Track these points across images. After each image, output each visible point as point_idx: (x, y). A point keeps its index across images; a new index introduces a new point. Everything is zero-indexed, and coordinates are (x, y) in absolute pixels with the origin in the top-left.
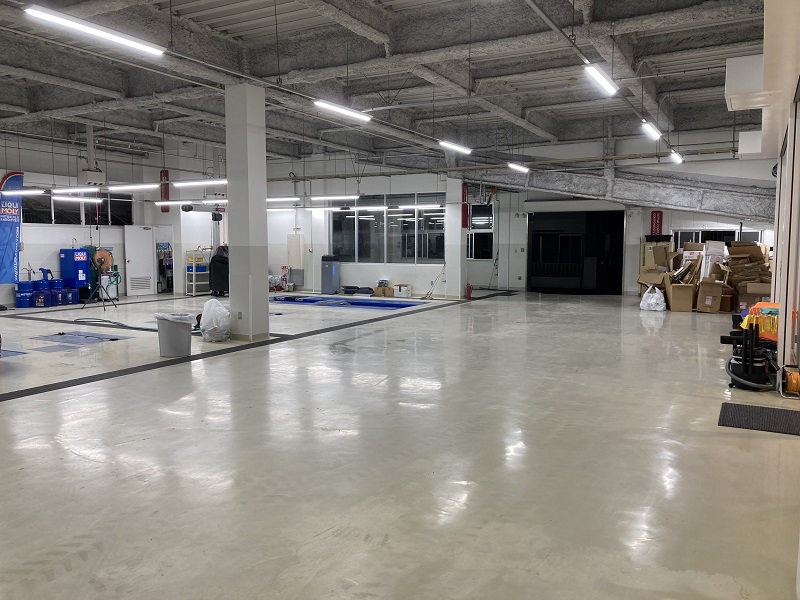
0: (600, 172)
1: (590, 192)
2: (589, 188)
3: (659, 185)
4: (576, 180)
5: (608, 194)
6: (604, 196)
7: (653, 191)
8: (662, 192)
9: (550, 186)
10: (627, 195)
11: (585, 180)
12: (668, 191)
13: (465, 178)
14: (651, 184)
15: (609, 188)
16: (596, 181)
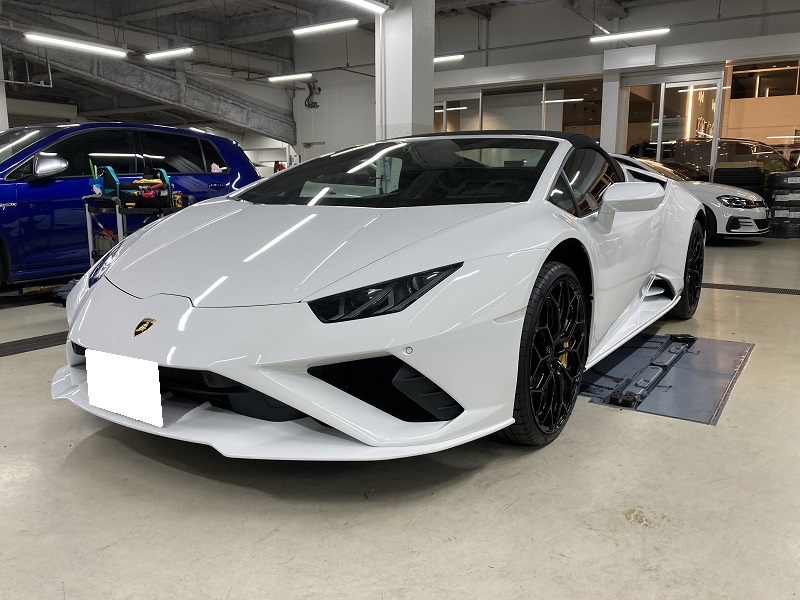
0: (172, 74)
2: (161, 90)
8: (223, 106)
10: (196, 104)
11: (157, 80)
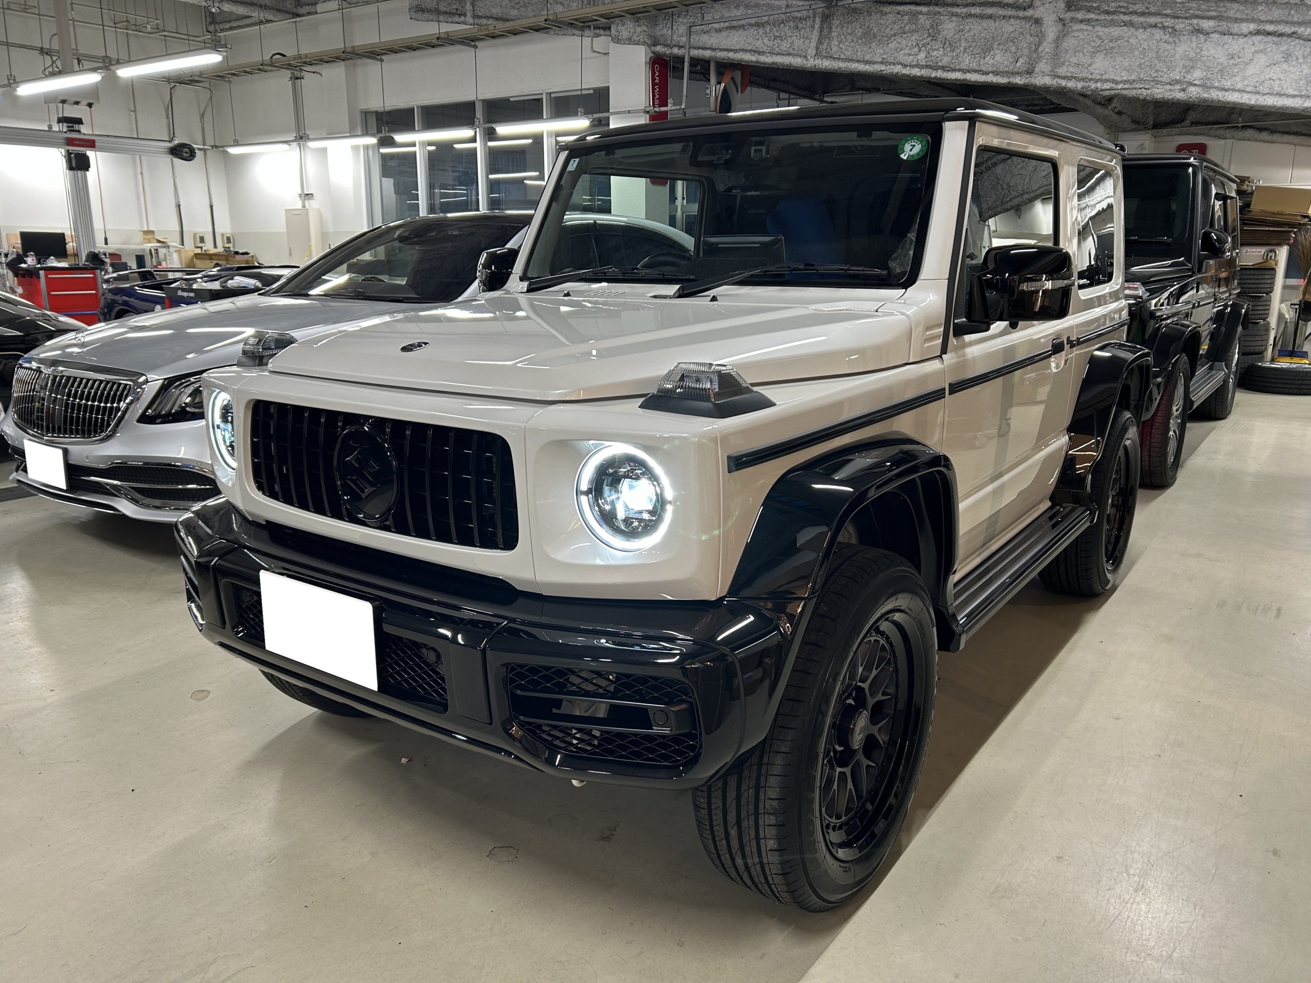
1: (989, 62)
3: (1207, 25)
4: (949, 27)
5: (1042, 66)
6: (1030, 72)
7: (1185, 48)
9: (876, 52)
12: (1235, 45)
13: (655, 44)
14: (1180, 25)
15: (1047, 47)
16: (1009, 27)
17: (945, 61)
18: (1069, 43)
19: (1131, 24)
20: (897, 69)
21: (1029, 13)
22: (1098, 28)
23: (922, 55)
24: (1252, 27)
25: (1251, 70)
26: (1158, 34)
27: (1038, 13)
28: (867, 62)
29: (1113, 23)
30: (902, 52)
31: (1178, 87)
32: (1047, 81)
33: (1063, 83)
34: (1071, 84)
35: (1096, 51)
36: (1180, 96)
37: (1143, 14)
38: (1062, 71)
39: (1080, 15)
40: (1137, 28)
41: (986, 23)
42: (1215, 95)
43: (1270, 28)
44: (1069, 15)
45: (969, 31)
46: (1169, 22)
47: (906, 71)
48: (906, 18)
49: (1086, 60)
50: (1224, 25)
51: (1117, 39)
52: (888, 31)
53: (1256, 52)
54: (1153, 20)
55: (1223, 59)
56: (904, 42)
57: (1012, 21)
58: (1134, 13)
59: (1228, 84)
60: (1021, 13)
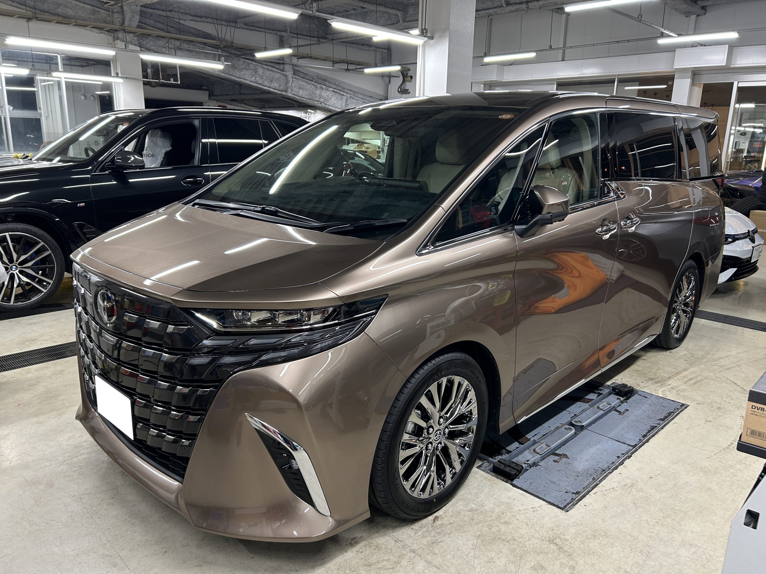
0: (281, 67)
1: (273, 86)
2: (271, 81)
3: (324, 87)
4: (260, 71)
5: (289, 90)
6: (286, 91)
7: (318, 92)
8: (325, 94)
9: (238, 74)
10: (301, 92)
11: (268, 73)
12: (328, 93)
15: (290, 85)
16: (277, 76)
17: (260, 82)
18: (293, 85)
19: (307, 82)
20: (248, 82)
21: (284, 73)
22: (299, 81)
23: (253, 79)
24: (332, 89)
25: (332, 100)
26: (313, 87)
27: (287, 74)
28: (237, 77)
29: (303, 81)
30: (247, 76)
31: (319, 103)
32: (291, 95)
33: (295, 96)
34: (297, 97)
35: (300, 88)
36: (320, 105)
37: (310, 80)
38: (292, 92)
39: (297, 77)
40: (308, 84)
41: (271, 72)
42: (327, 106)
43: (335, 90)
44: (294, 76)
45: (266, 73)
46: (316, 84)
47: (251, 83)
48: (246, 64)
49: (297, 90)
50: (327, 88)
51: (303, 85)
52: (240, 67)
53: (332, 96)
54: (313, 83)
55: (326, 97)
56: (247, 72)
57: (278, 74)
58: (307, 79)
59: (328, 104)
60: (282, 72)
